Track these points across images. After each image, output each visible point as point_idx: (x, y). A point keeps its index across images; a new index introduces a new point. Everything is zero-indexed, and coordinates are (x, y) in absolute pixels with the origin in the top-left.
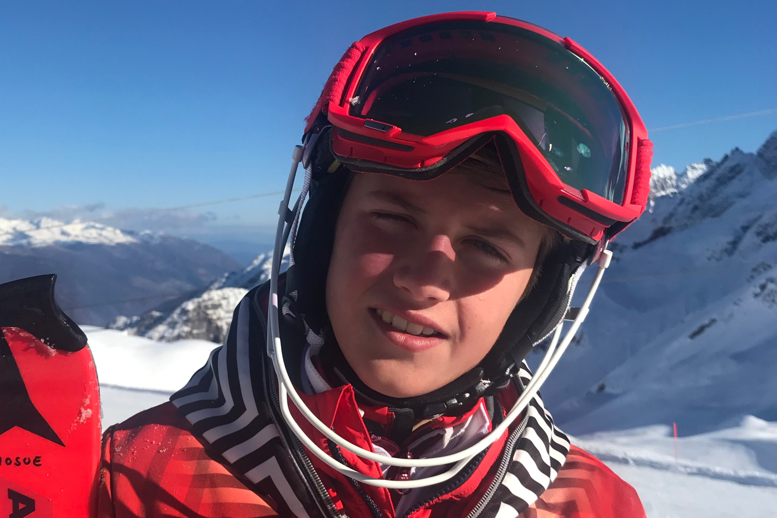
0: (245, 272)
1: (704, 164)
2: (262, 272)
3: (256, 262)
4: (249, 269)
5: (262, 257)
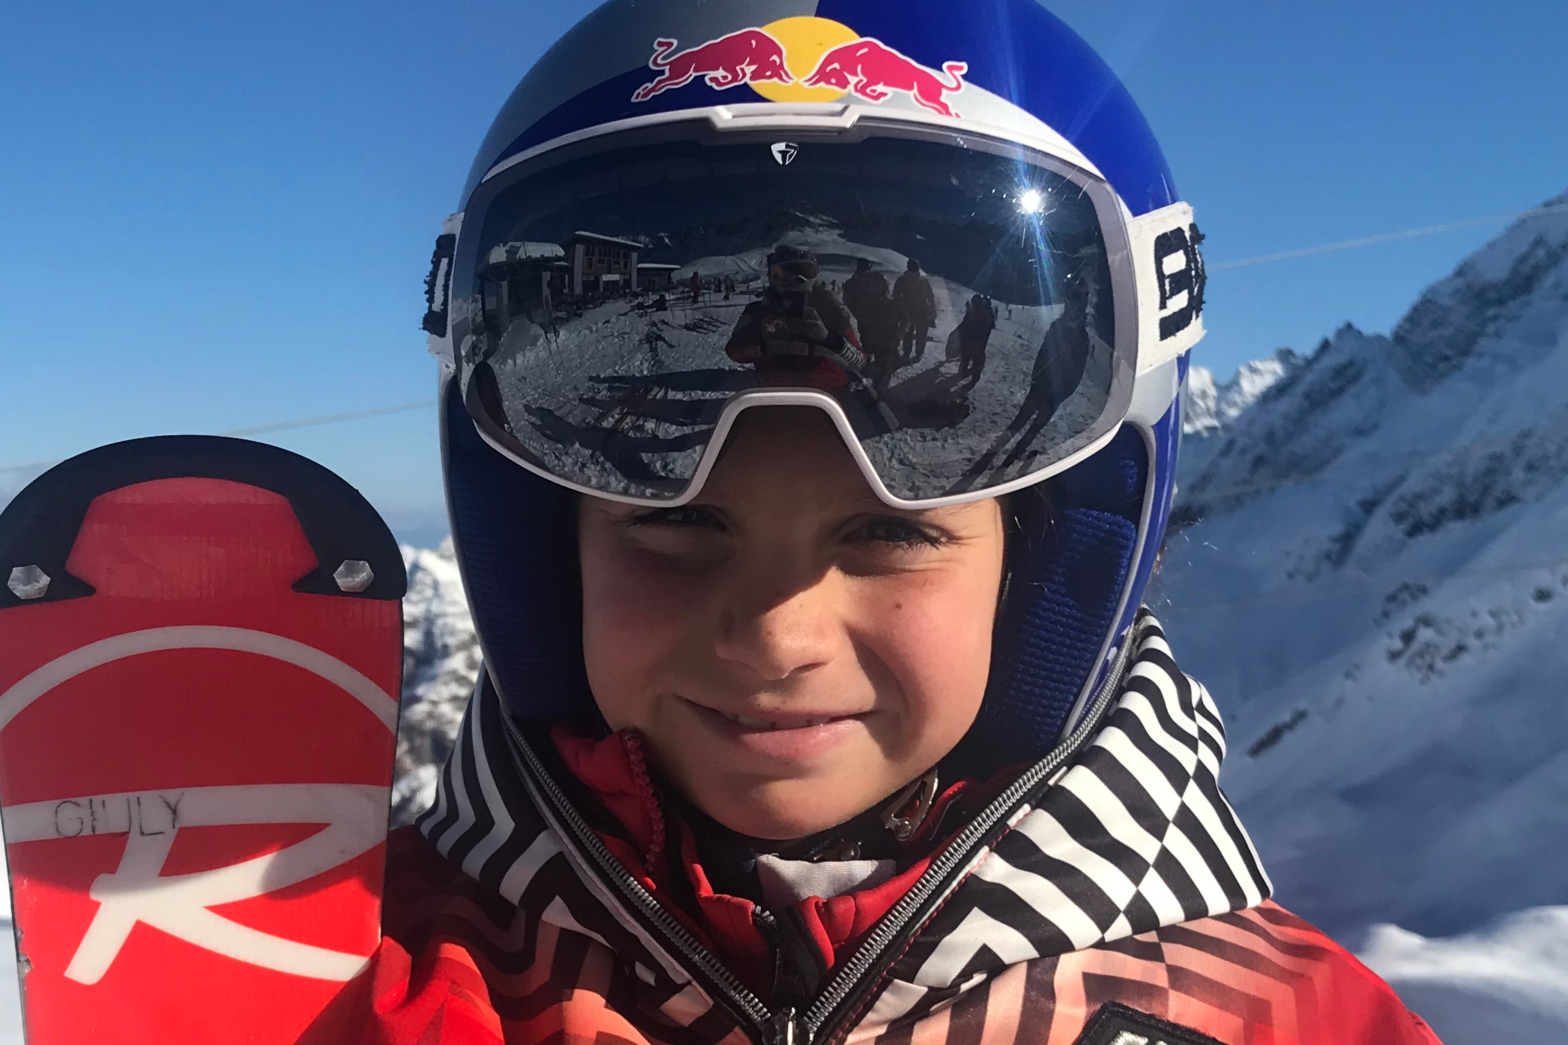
1: (1277, 362)
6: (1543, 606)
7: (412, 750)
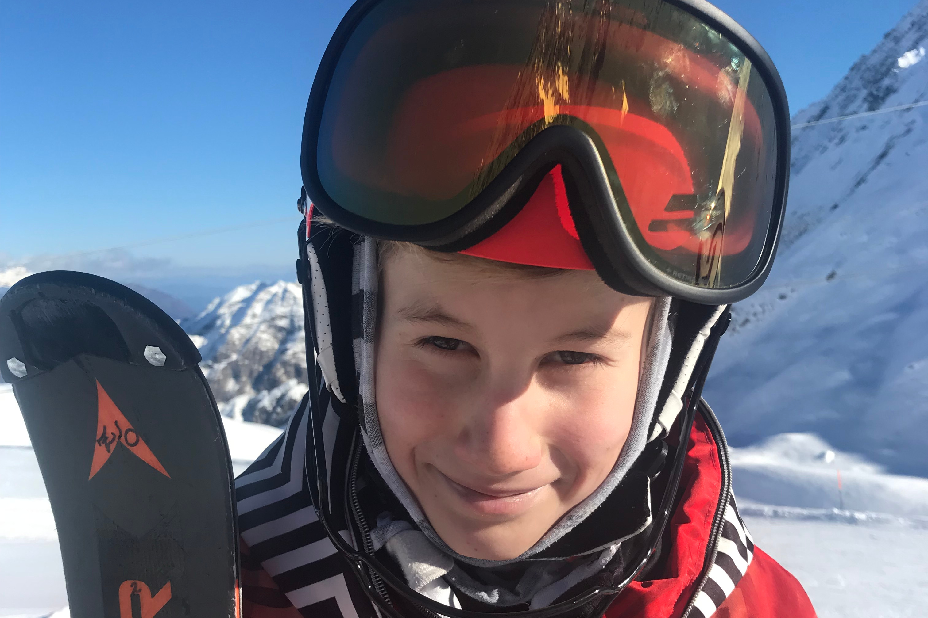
0: (199, 318)
2: (218, 317)
3: (211, 307)
4: (203, 314)
5: (217, 301)
6: (783, 302)
7: (287, 373)
